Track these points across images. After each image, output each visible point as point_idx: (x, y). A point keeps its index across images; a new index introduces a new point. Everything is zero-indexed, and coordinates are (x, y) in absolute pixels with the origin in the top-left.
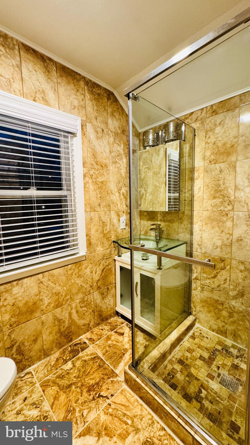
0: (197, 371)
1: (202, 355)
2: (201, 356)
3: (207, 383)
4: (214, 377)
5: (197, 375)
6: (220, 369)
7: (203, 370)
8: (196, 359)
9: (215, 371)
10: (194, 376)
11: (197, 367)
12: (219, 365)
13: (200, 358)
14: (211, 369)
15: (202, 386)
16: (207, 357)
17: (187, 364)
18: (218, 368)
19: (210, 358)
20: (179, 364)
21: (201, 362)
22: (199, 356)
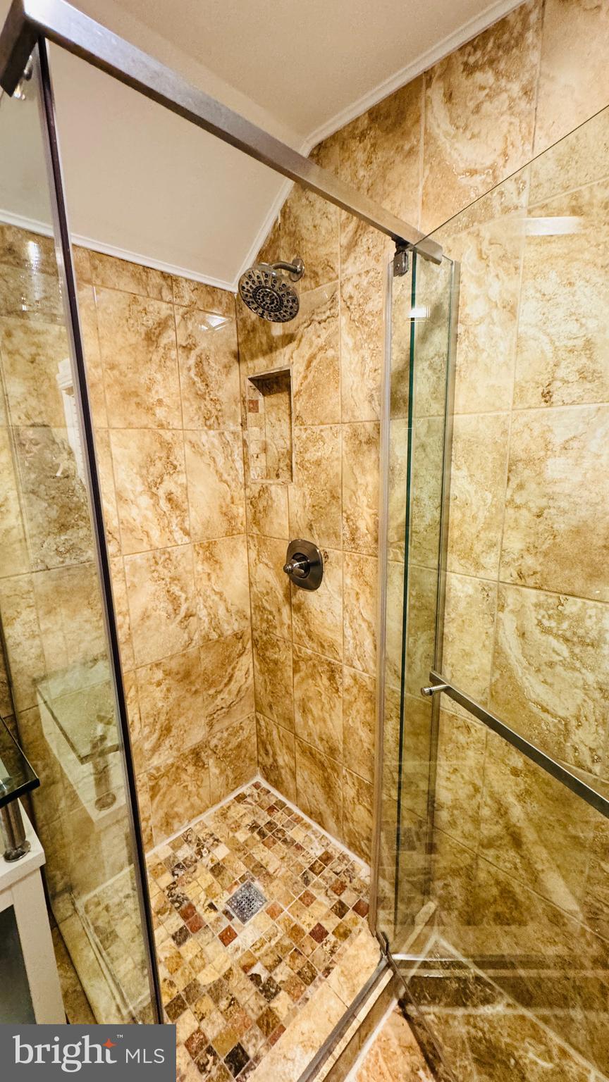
0: (209, 967)
1: (172, 932)
2: (174, 938)
3: (240, 954)
4: (229, 929)
5: (219, 972)
6: (215, 904)
7: (209, 950)
8: (179, 956)
9: (218, 919)
10: (220, 980)
11: (198, 962)
12: (208, 902)
13: (179, 944)
14: (210, 927)
15: (246, 968)
16: (182, 923)
17: (185, 990)
18: (212, 906)
19: (185, 916)
20: (179, 1015)
21: (189, 942)
22: (173, 943)
